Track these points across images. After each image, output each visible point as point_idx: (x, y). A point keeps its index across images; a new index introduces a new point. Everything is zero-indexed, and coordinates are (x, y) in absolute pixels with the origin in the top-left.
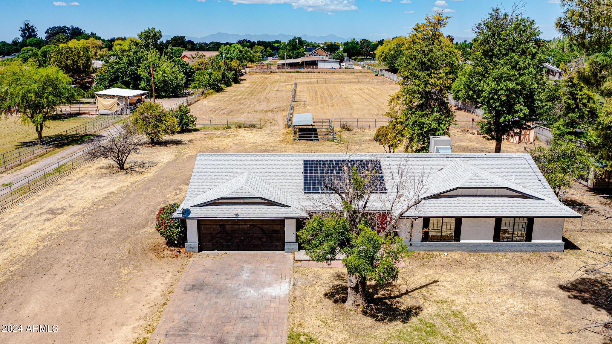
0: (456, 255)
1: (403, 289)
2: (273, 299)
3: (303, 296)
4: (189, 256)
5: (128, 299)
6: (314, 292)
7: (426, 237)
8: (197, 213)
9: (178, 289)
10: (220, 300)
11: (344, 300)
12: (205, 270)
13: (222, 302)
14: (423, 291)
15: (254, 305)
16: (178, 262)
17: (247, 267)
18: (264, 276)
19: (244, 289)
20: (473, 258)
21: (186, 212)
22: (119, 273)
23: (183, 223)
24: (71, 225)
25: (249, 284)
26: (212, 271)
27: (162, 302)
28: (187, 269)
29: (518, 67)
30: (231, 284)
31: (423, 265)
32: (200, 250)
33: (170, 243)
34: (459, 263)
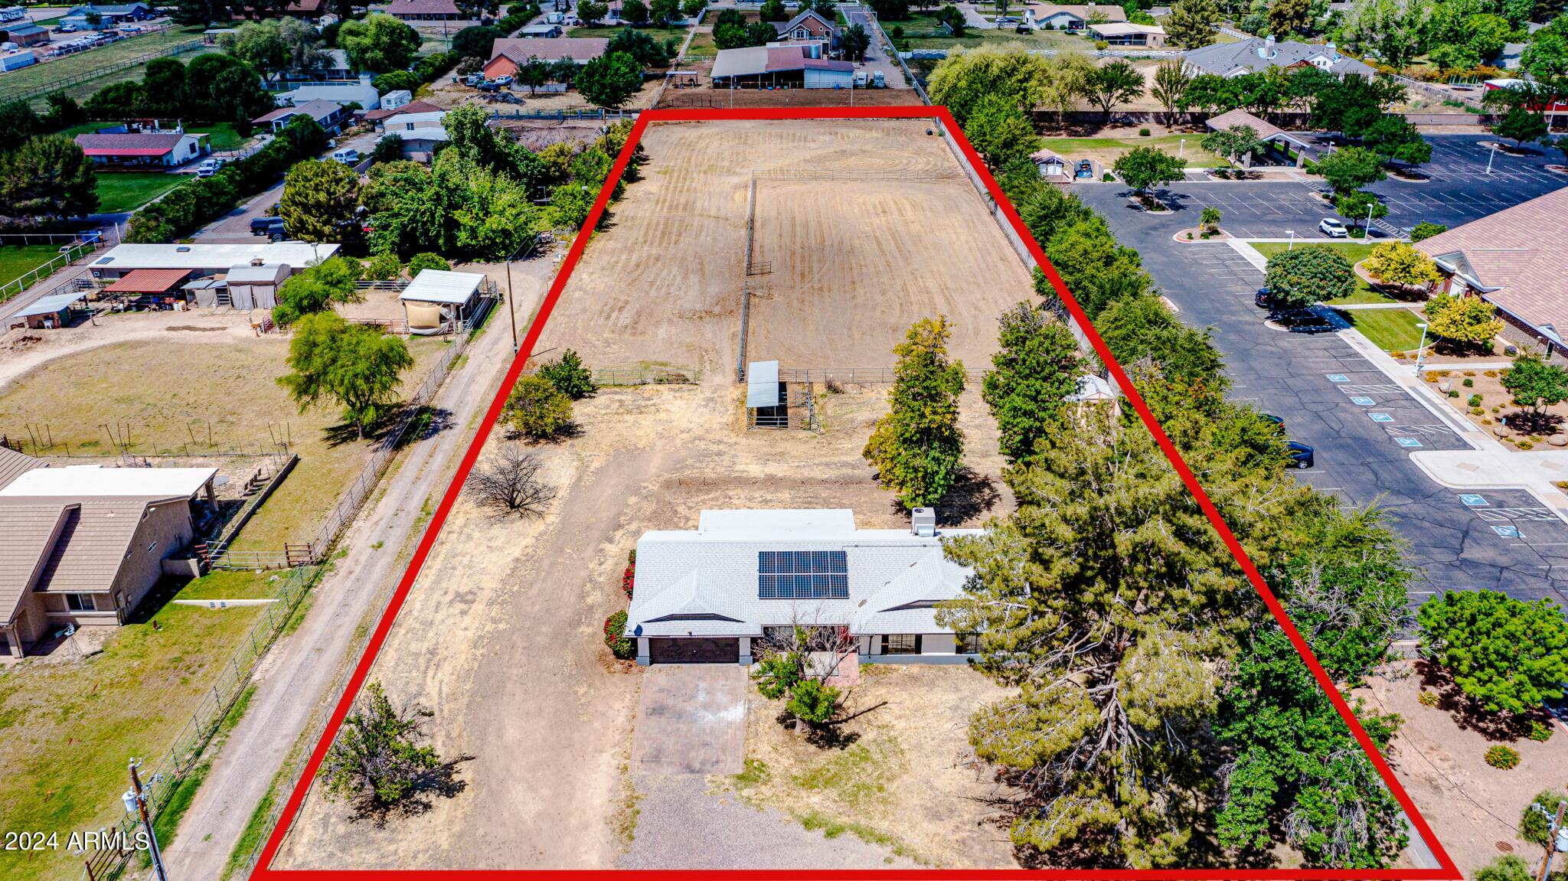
0: (915, 669)
1: (851, 712)
2: (729, 724)
3: (757, 721)
4: (641, 671)
5: (597, 725)
6: (767, 716)
7: (885, 650)
8: (650, 631)
9: (640, 712)
10: (681, 726)
11: (793, 726)
12: (661, 690)
13: (683, 727)
14: (869, 714)
15: (712, 731)
16: (632, 678)
17: (702, 685)
18: (721, 698)
19: (702, 713)
20: (931, 673)
21: (639, 630)
22: (576, 693)
23: (634, 642)
24: (494, 621)
25: (705, 707)
26: (669, 691)
27: (629, 728)
28: (643, 688)
29: (1040, 397)
30: (689, 707)
31: (878, 683)
32: (651, 663)
33: (618, 655)
34: (914, 679)
